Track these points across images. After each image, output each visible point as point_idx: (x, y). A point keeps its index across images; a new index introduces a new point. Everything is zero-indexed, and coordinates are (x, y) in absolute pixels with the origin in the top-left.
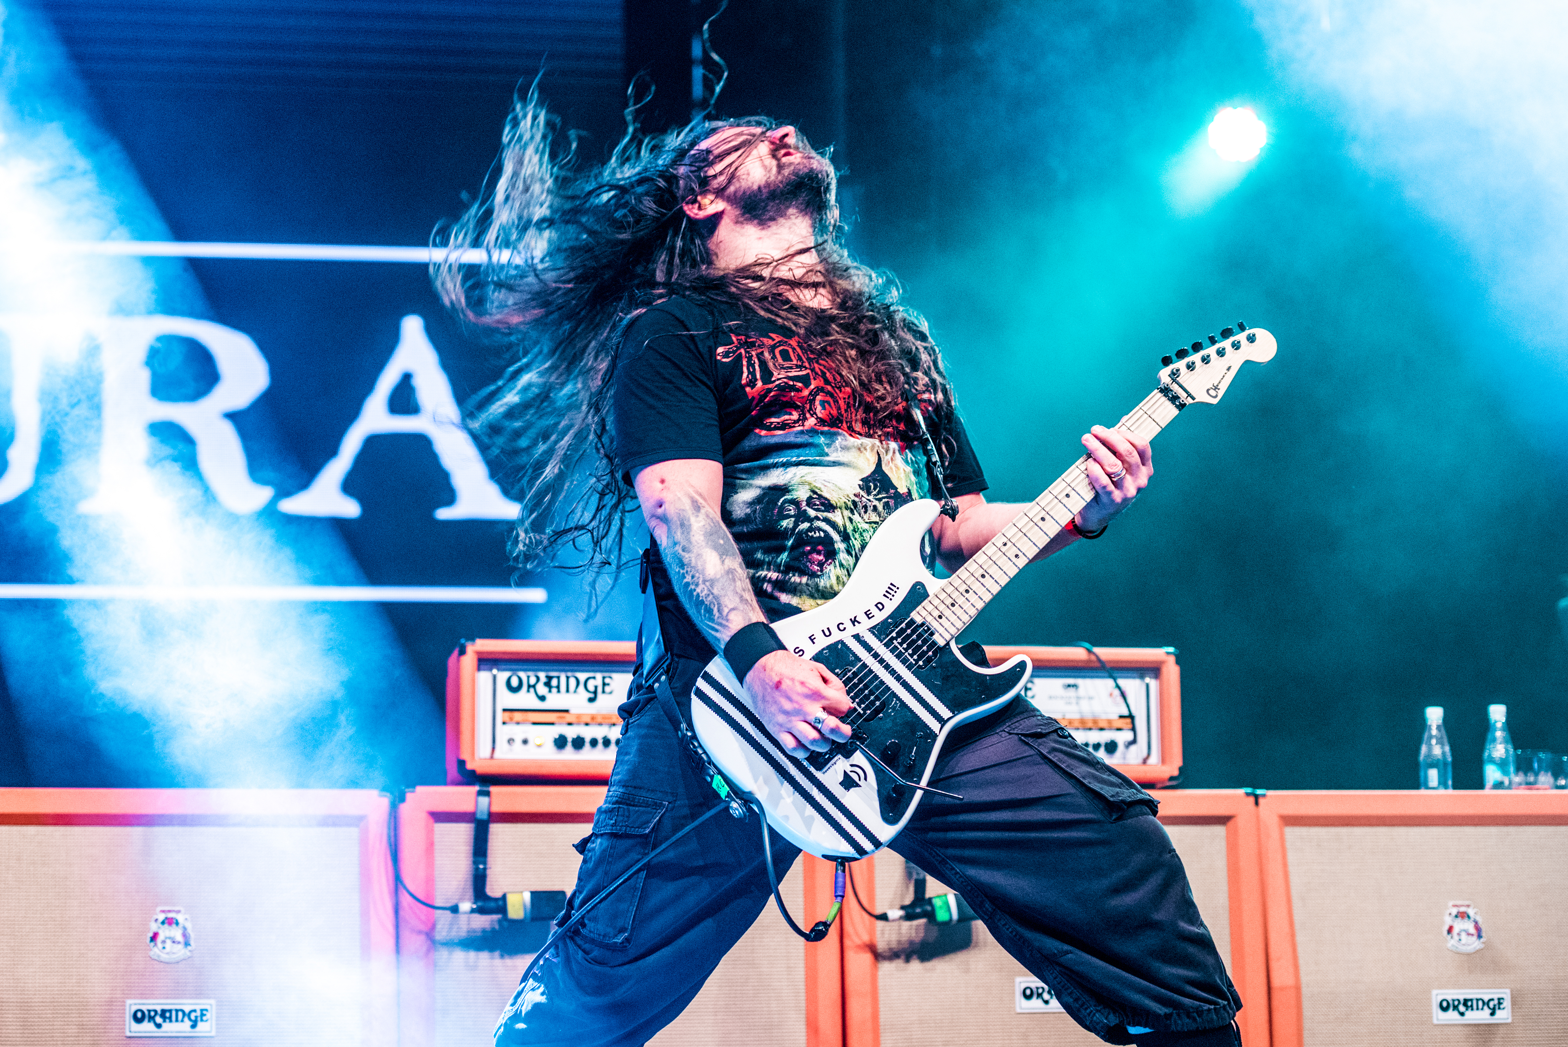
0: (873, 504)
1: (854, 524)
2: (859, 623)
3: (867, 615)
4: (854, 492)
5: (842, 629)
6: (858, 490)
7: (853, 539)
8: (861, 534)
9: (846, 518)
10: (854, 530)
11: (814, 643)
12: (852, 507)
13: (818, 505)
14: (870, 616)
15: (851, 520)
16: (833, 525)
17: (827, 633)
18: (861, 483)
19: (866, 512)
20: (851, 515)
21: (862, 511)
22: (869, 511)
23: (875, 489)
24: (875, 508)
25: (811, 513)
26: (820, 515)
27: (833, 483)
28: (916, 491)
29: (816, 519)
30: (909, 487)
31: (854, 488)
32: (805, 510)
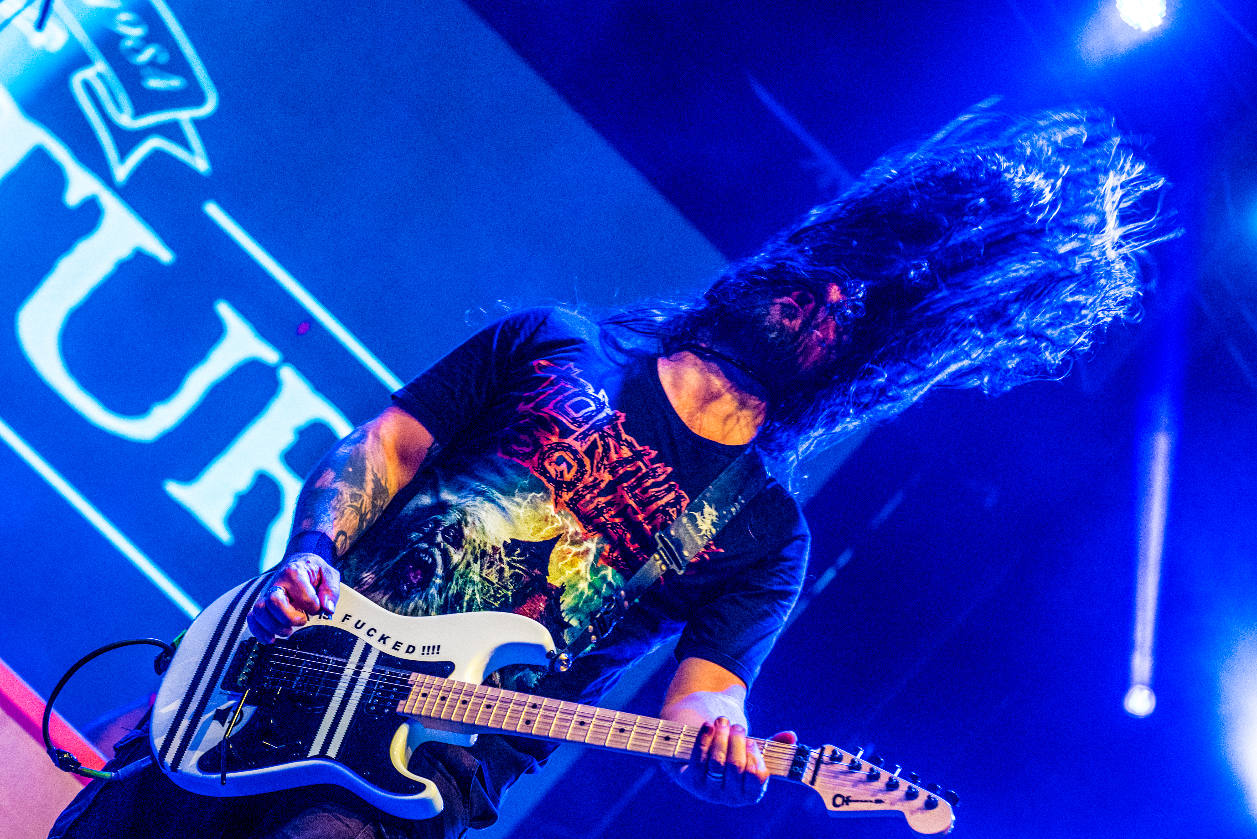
0: (502, 565)
1: (468, 571)
2: (384, 643)
3: (396, 645)
4: (495, 544)
5: (370, 633)
6: (500, 546)
7: (454, 582)
8: (465, 583)
9: (465, 561)
10: (461, 576)
11: (343, 621)
12: (479, 555)
13: (450, 536)
14: (396, 647)
15: (468, 565)
16: (446, 558)
17: (359, 625)
18: (509, 542)
19: (489, 568)
20: (471, 561)
21: (486, 565)
22: (493, 569)
23: (519, 555)
24: (501, 571)
25: (439, 538)
26: (444, 545)
27: (483, 526)
28: (572, 596)
29: (438, 546)
30: (565, 586)
31: (498, 542)
32: (437, 534)
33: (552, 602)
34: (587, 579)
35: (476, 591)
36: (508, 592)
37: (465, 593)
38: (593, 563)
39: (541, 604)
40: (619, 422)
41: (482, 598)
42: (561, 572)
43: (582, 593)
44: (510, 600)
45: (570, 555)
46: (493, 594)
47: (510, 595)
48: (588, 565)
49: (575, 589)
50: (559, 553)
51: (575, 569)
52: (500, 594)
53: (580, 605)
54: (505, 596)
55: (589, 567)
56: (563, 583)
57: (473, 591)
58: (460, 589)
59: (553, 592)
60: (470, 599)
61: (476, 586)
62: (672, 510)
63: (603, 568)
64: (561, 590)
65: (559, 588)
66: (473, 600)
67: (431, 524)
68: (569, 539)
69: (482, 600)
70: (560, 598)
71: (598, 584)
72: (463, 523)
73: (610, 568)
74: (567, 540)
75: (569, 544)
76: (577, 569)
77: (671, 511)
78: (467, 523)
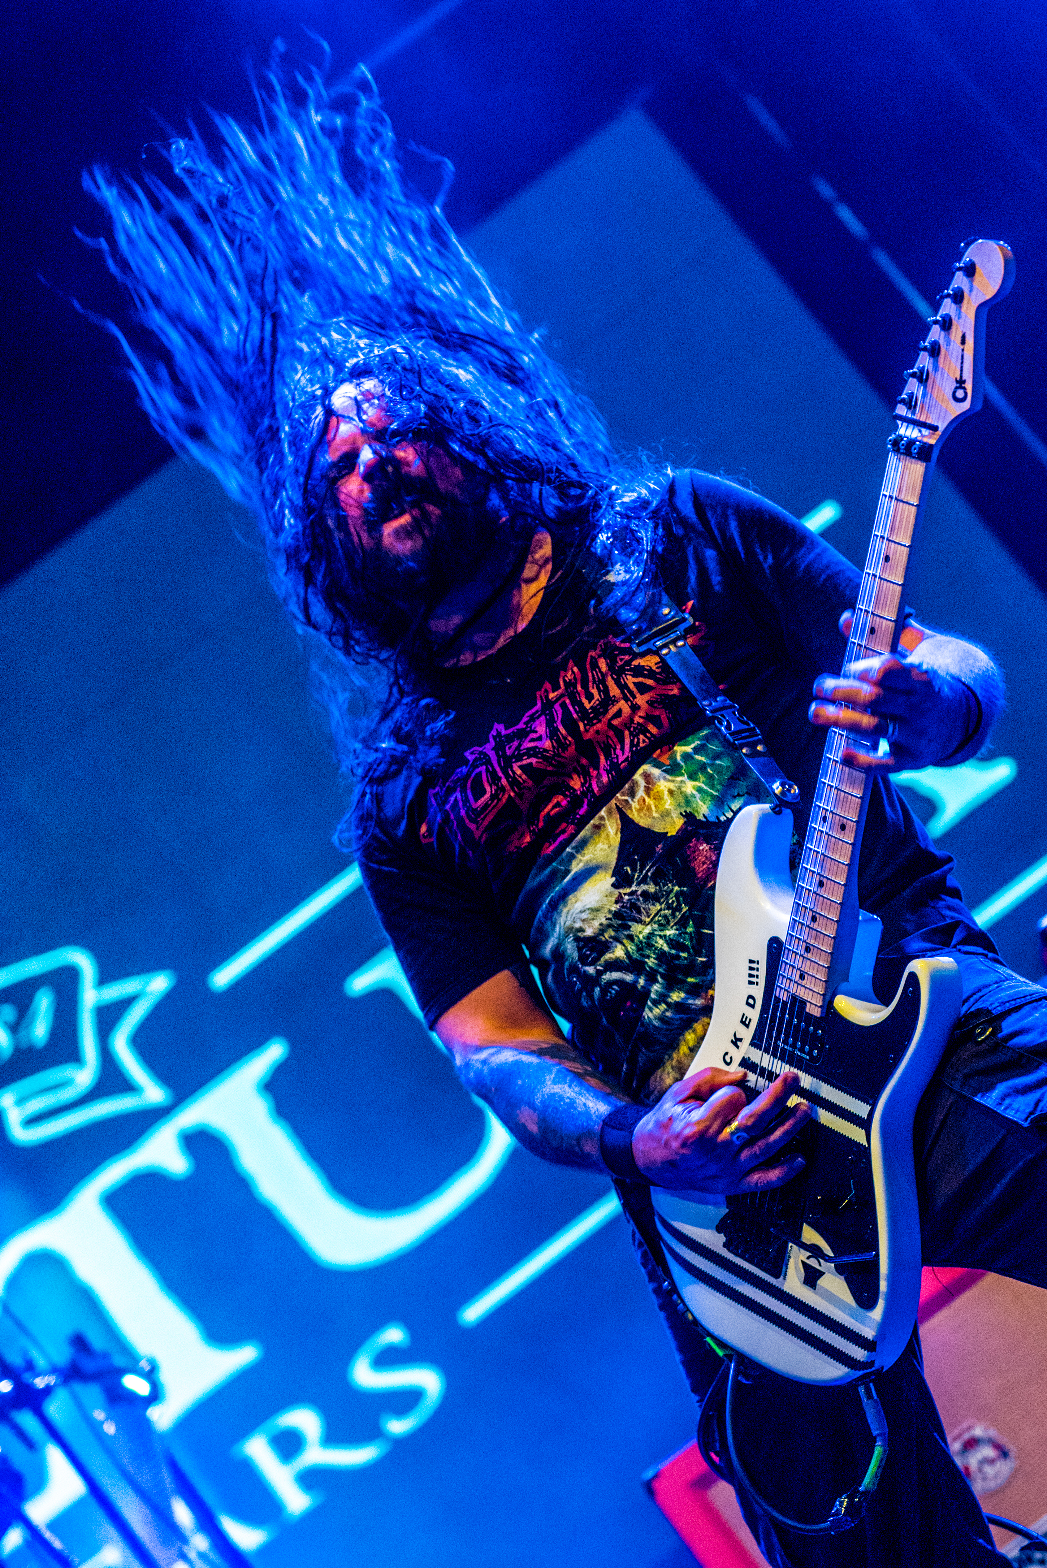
0: (639, 893)
1: (636, 939)
2: (741, 1040)
3: (744, 1023)
4: (613, 899)
6: (616, 892)
7: (646, 960)
8: (649, 946)
9: (624, 942)
10: (640, 949)
12: (620, 922)
13: (590, 955)
15: (630, 938)
16: (616, 965)
18: (614, 878)
19: (639, 912)
20: (626, 933)
21: (635, 914)
22: (642, 905)
23: (633, 869)
24: (645, 894)
25: (591, 970)
26: (600, 965)
27: (589, 909)
28: (701, 803)
29: (600, 973)
30: (685, 812)
31: (611, 894)
32: (585, 971)
33: (702, 832)
34: (682, 782)
35: (662, 933)
36: (674, 891)
37: (661, 949)
38: (663, 771)
39: (701, 848)
40: (503, 732)
41: (672, 928)
42: (666, 814)
43: (700, 790)
44: (685, 889)
45: (647, 799)
46: (670, 911)
47: (679, 889)
48: (664, 778)
49: (690, 798)
50: (642, 814)
51: (666, 795)
52: (673, 902)
53: (715, 793)
54: (677, 895)
55: (668, 777)
56: (681, 814)
57: (661, 936)
58: (654, 954)
59: (690, 828)
60: (668, 944)
61: (656, 933)
62: (619, 661)
63: (673, 758)
64: (689, 817)
65: (685, 819)
66: (670, 939)
67: (573, 977)
68: (626, 798)
69: (675, 927)
70: (700, 820)
71: (693, 768)
72: (579, 934)
73: (676, 748)
74: (627, 801)
75: (632, 800)
76: (666, 793)
77: (620, 663)
78: (582, 930)
